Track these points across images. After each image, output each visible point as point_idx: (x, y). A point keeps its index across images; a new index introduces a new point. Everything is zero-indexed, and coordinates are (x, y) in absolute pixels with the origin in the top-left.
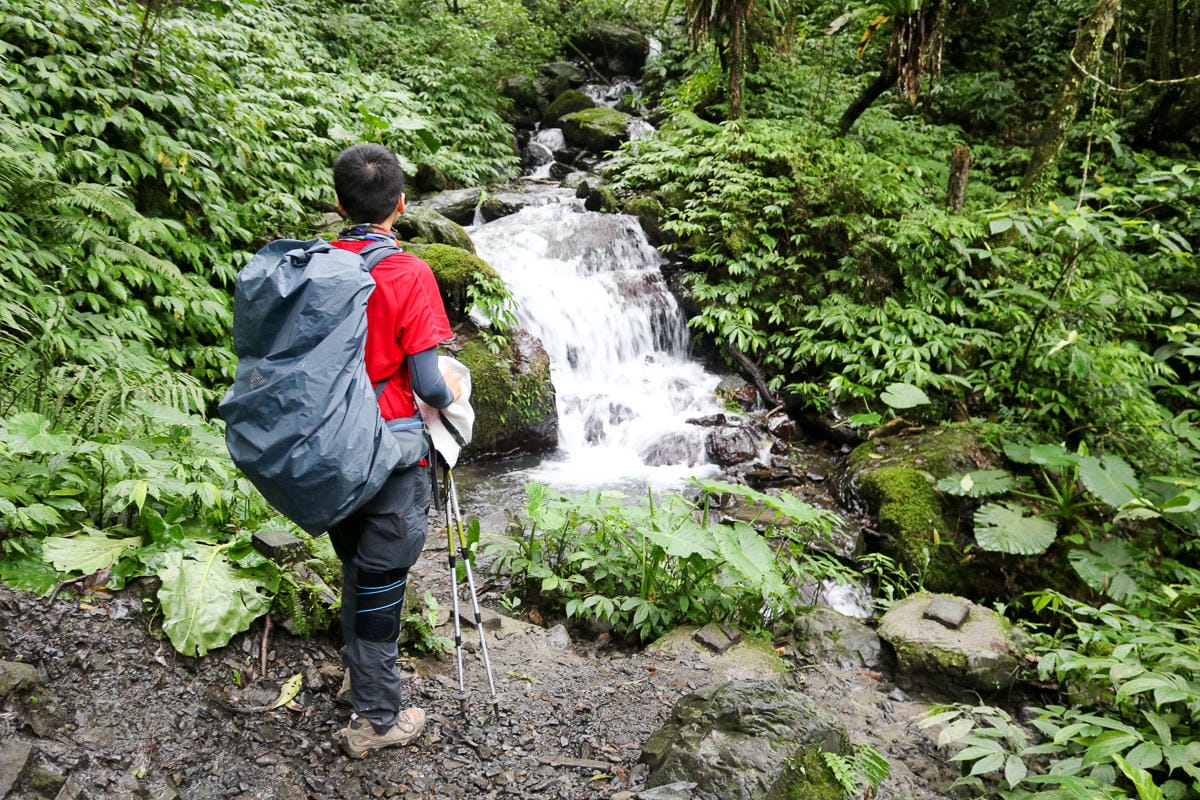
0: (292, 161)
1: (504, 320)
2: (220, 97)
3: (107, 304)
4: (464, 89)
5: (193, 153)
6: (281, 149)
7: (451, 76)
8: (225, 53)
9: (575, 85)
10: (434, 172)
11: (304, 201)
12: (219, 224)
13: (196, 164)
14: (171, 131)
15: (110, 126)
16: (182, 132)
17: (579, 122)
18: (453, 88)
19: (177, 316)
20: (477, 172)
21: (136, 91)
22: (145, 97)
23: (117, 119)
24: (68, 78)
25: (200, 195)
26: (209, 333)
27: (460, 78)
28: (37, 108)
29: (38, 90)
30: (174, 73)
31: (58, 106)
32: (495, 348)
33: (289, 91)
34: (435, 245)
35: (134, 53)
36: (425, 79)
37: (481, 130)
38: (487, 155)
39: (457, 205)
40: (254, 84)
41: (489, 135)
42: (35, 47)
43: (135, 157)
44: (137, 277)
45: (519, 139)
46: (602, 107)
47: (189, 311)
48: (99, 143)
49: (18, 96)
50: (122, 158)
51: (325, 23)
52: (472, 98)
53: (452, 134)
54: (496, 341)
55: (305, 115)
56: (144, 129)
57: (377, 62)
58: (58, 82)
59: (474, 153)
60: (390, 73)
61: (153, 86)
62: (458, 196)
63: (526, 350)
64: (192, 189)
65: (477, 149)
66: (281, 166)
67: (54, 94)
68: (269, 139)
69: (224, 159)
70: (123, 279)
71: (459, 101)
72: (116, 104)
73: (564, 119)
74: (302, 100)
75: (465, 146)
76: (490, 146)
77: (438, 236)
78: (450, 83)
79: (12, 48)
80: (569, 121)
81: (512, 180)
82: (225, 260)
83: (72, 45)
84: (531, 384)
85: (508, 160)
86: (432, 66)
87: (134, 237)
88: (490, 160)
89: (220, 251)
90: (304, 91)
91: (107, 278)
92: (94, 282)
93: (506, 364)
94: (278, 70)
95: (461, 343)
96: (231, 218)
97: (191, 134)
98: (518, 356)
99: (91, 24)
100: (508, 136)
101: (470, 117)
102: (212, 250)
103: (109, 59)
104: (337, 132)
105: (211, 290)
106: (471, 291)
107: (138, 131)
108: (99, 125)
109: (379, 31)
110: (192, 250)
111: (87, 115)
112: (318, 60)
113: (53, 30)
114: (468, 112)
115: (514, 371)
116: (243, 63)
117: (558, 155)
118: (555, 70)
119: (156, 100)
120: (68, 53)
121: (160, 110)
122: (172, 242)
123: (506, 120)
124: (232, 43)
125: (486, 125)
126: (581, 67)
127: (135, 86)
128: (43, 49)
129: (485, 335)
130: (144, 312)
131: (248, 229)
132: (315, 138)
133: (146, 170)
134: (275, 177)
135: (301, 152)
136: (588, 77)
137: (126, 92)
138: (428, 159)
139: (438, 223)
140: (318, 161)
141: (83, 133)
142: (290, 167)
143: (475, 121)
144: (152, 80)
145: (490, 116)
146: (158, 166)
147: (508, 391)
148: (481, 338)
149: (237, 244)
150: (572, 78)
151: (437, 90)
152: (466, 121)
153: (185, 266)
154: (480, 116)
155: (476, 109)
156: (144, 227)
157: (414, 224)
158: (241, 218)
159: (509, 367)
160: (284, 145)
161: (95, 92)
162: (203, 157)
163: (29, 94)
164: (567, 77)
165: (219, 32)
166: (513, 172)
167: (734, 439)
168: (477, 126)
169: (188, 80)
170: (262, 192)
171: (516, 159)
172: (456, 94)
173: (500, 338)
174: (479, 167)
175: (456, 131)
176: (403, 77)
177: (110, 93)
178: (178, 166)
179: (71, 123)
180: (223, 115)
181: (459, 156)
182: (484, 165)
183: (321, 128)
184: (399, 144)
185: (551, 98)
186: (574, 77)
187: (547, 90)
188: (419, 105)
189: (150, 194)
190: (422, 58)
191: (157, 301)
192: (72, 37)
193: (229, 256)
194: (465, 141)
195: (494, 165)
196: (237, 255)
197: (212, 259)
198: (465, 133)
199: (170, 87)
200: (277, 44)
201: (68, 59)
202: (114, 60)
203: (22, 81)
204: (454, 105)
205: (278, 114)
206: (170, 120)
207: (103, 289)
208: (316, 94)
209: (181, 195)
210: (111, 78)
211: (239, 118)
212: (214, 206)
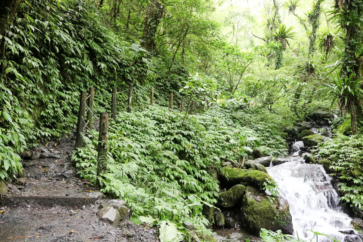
0: (219, 148)
1: (275, 193)
2: (202, 132)
3: (169, 180)
4: (270, 130)
5: (193, 145)
6: (216, 145)
7: (267, 126)
8: (205, 123)
9: (308, 129)
10: (259, 152)
11: (222, 159)
12: (198, 163)
13: (194, 148)
14: (189, 140)
15: (175, 138)
16: (191, 140)
17: (308, 139)
18: (267, 130)
19: (185, 185)
20: (274, 153)
21: (181, 131)
22: (183, 132)
23: (176, 137)
24: (167, 128)
25: (193, 155)
26: (193, 191)
27: (269, 127)
28: (160, 135)
29: (161, 131)
30: (191, 127)
31: (164, 134)
32: (271, 201)
33: (220, 131)
34: (255, 170)
35: (182, 122)
36: (259, 128)
37: (275, 141)
38: (277, 148)
39: (265, 161)
40: (212, 130)
41: (277, 142)
42: (162, 122)
43: (179, 146)
44: (176, 174)
45: (289, 144)
46: (316, 134)
47: (188, 184)
48: (172, 142)
49: (157, 132)
50: (176, 146)
51: (233, 115)
52: (273, 132)
53: (266, 142)
54: (272, 199)
55: (224, 137)
56: (182, 139)
57: (246, 124)
58: (165, 129)
59: (273, 147)
60: (250, 127)
61: (186, 129)
62: (265, 158)
63: (281, 203)
64: (192, 153)
65: (274, 146)
66: (216, 150)
67: (164, 131)
68: (214, 143)
69: (201, 147)
70: (173, 174)
71: (269, 133)
72: (177, 134)
73: (303, 138)
74: (224, 133)
75: (270, 146)
76: (278, 145)
77: (256, 168)
78: (267, 128)
79: (157, 122)
80: (305, 139)
81: (285, 155)
82: (199, 172)
83: (169, 121)
84: (282, 213)
85: (284, 150)
86: (262, 124)
87: (177, 164)
88: (278, 150)
89: (198, 170)
90: (224, 131)
91: (170, 174)
92: (167, 175)
93: (275, 206)
94: (218, 126)
95: (261, 199)
96: (201, 161)
97: (193, 141)
98: (279, 204)
99: (174, 116)
100: (284, 143)
101: (272, 138)
102: (195, 169)
103: (177, 124)
104: (232, 141)
105: (195, 179)
106: (265, 184)
107: (181, 139)
108: (172, 138)
109: (247, 116)
110: (190, 169)
111: (170, 136)
112: (230, 124)
113: (166, 118)
114: (272, 136)
115: (277, 208)
116: (210, 125)
117: (301, 148)
118: (302, 125)
119: (186, 133)
120: (169, 123)
121: (186, 135)
122: (186, 166)
123: (284, 138)
124: (208, 120)
125: (277, 140)
126: (311, 123)
127: (182, 130)
128: (163, 122)
129: (269, 197)
130: (177, 183)
131: (205, 165)
132: (226, 142)
133: (181, 149)
134: (215, 152)
135: (222, 146)
136: (313, 126)
137: (179, 131)
138: (258, 148)
139: (256, 164)
140: (226, 149)
141: (169, 140)
142: (219, 150)
143: (273, 138)
144: (186, 128)
145: (278, 137)
146: (185, 148)
147: (275, 214)
148: (267, 198)
149: (202, 168)
150: (307, 127)
151: (262, 130)
152: (271, 139)
153: (189, 173)
154: (275, 137)
155: (274, 135)
156: (179, 162)
157: (250, 165)
158: (204, 162)
159: (276, 207)
160: (217, 144)
161: (172, 131)
162: (195, 146)
163: (159, 132)
164: (305, 126)
165: (205, 118)
166: (286, 153)
167: (356, 239)
168: (274, 140)
169: (194, 128)
170: (210, 156)
171: (287, 149)
172: (268, 131)
173: (273, 198)
174: (274, 151)
175: (267, 141)
176: (253, 127)
177: (176, 131)
178: (189, 148)
179: (167, 138)
180: (202, 137)
181: (268, 148)
182: (276, 151)
183: (228, 140)
184: (250, 145)
185: (300, 132)
186: (308, 126)
187: (299, 130)
188: (257, 135)
189: (182, 154)
190: (259, 122)
191: (180, 181)
192: (170, 119)
193: (200, 171)
194: (270, 144)
195: (279, 151)
196: (202, 171)
197: (195, 172)
198: (270, 142)
199: (190, 130)
200: (219, 120)
201: (168, 124)
202: (178, 124)
203: (158, 129)
204: (267, 134)
205: (216, 136)
206: (189, 137)
207: (168, 176)
208: (227, 132)
209: (189, 155)
210: (176, 128)
211: (206, 137)
212: (197, 158)
